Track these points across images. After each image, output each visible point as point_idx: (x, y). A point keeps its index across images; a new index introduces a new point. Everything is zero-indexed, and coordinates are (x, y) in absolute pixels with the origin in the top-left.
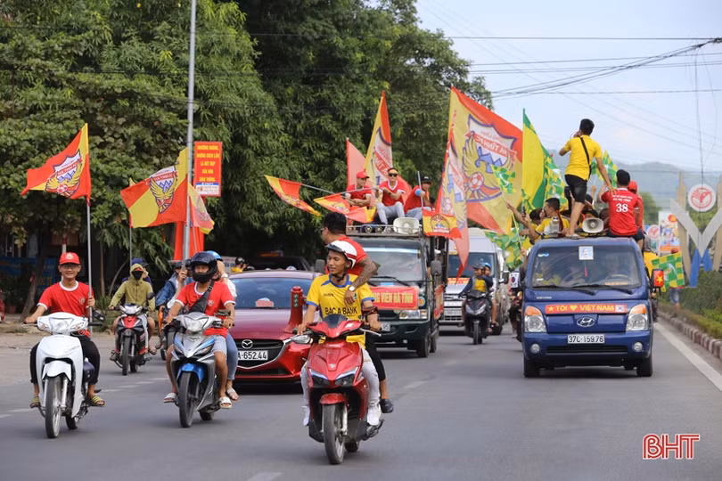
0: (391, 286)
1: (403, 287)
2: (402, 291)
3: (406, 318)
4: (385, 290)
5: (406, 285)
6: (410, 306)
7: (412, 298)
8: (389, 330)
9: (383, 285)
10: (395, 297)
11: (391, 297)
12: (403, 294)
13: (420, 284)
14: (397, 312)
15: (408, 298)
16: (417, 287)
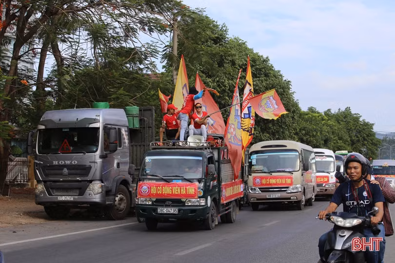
0: (180, 182)
1: (188, 183)
2: (187, 186)
3: (190, 204)
4: (175, 185)
5: (190, 181)
6: (192, 196)
7: (193, 190)
8: (177, 213)
9: (174, 182)
10: (182, 190)
11: (179, 191)
12: (187, 188)
13: (199, 181)
14: (184, 200)
15: (191, 191)
16: (197, 183)
